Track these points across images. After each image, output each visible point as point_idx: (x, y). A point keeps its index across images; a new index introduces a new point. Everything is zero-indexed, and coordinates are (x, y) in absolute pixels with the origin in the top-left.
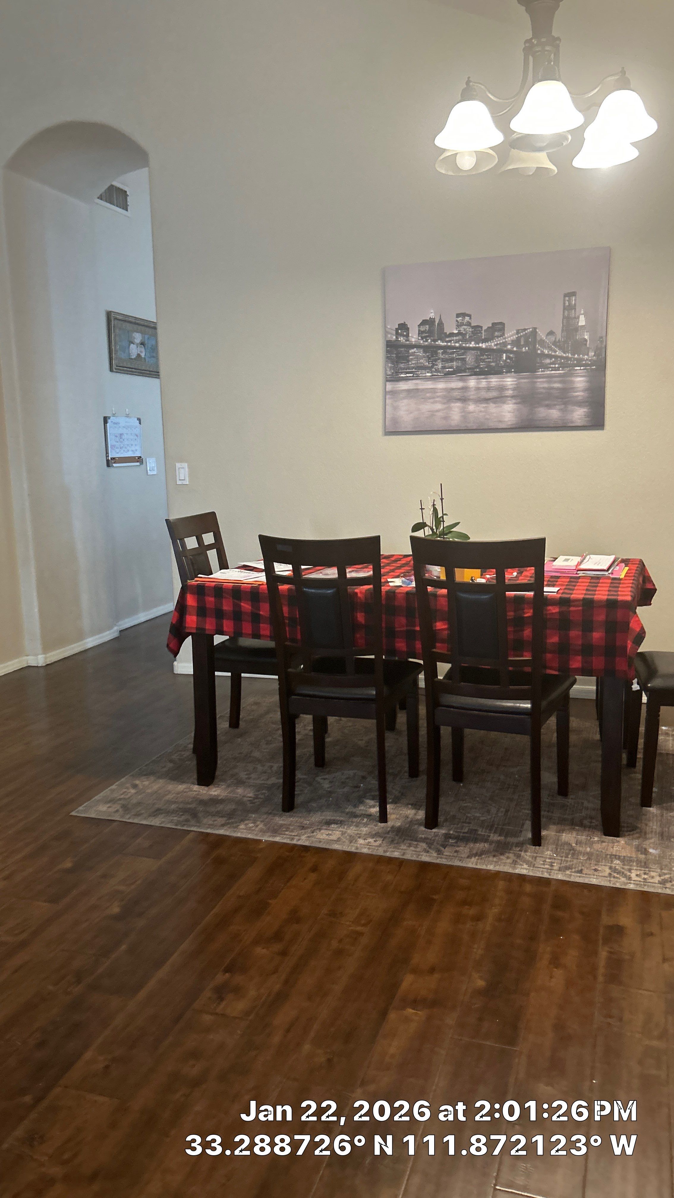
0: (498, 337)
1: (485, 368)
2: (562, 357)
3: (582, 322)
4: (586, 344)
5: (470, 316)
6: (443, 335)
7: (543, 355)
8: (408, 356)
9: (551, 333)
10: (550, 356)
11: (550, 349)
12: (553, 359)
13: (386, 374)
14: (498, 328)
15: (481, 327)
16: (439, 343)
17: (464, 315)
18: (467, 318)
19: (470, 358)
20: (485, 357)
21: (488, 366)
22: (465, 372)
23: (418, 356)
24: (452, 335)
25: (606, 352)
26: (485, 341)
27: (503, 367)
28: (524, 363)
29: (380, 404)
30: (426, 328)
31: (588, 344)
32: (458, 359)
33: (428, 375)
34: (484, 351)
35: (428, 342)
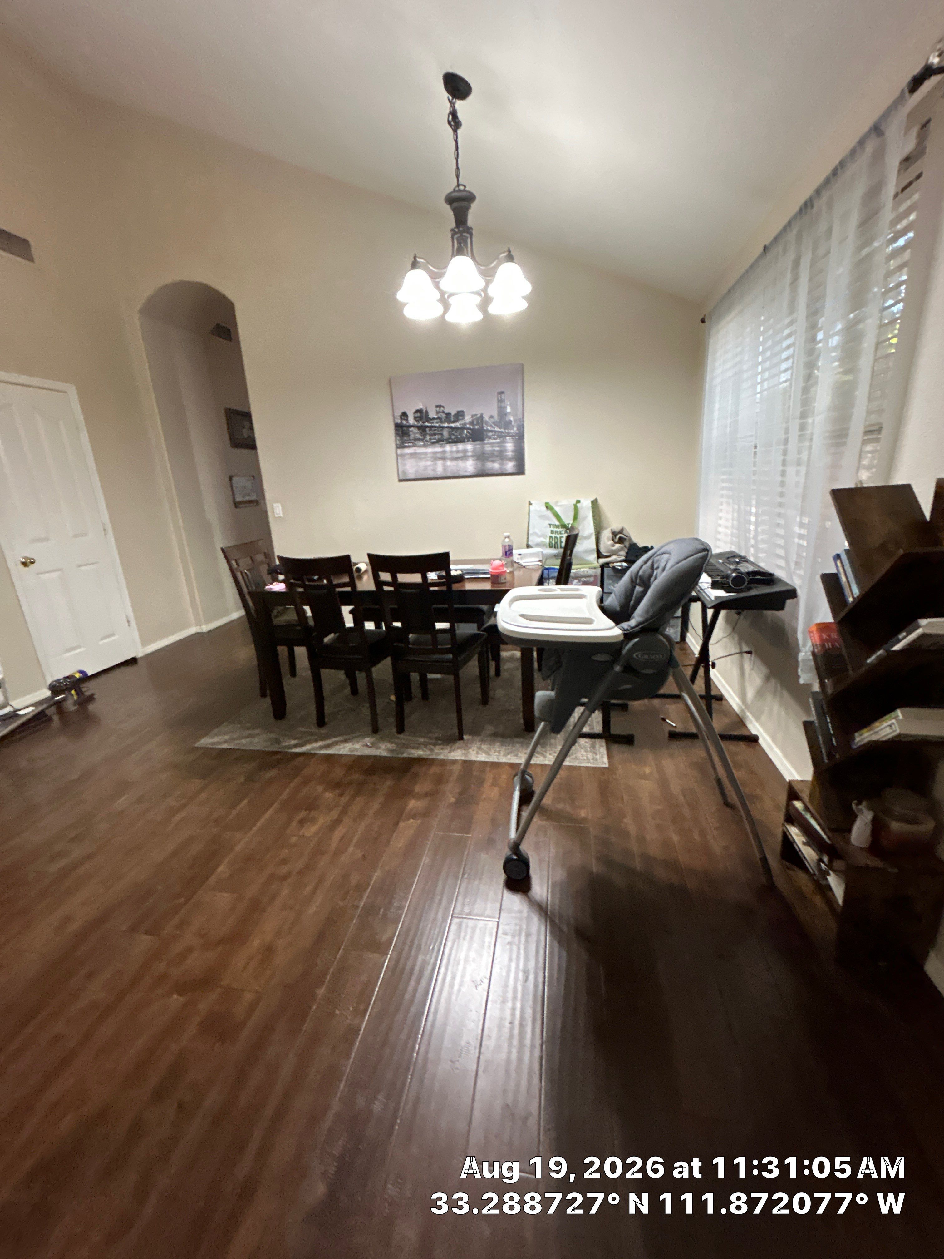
0: (462, 419)
2: (498, 432)
3: (509, 409)
4: (511, 423)
5: (443, 407)
6: (428, 419)
7: (488, 431)
8: (409, 431)
9: (491, 417)
10: (491, 431)
11: (491, 426)
12: (494, 433)
13: (396, 444)
14: (460, 415)
15: (450, 414)
17: (439, 406)
18: (442, 409)
19: (445, 433)
20: (454, 432)
21: (456, 437)
22: (443, 441)
23: (414, 433)
24: (434, 419)
25: (523, 428)
26: (454, 422)
27: (464, 438)
28: (477, 435)
29: (395, 462)
30: (418, 415)
31: (513, 423)
32: (439, 434)
33: (422, 444)
34: (453, 428)
35: (420, 423)
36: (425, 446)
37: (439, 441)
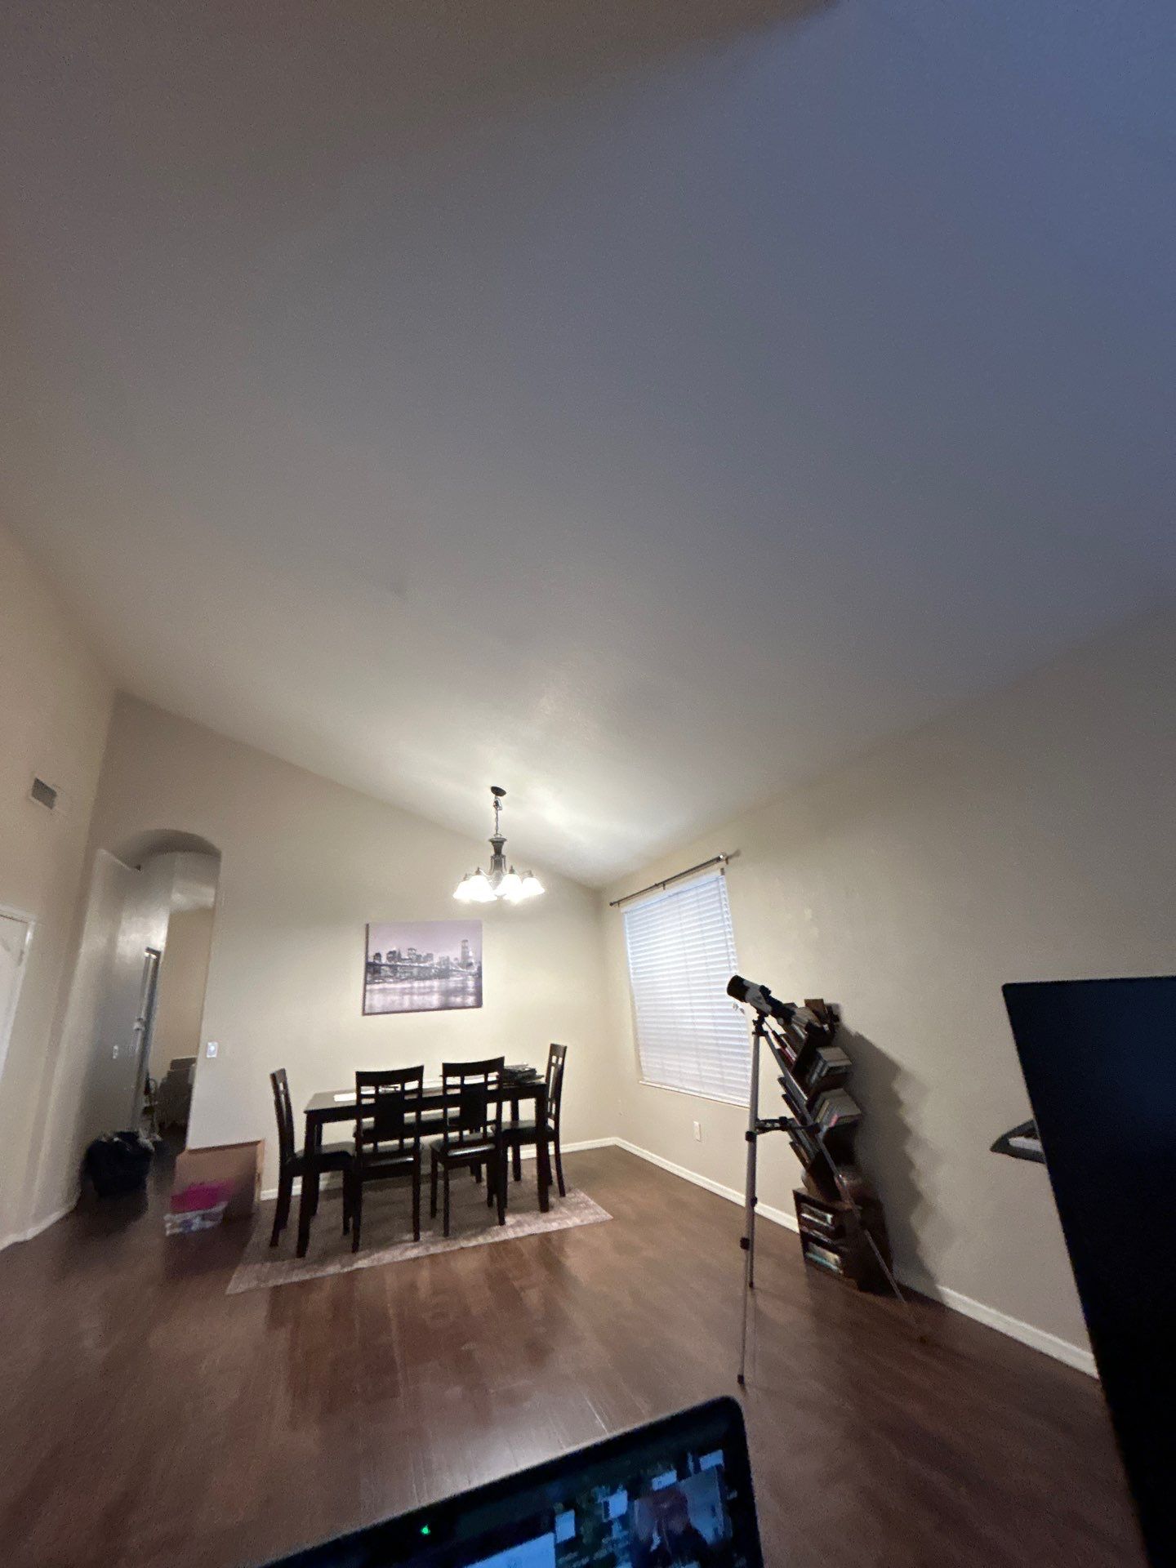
0: (430, 961)
2: (463, 971)
3: (471, 954)
5: (414, 950)
6: (400, 959)
7: (453, 970)
8: (380, 969)
9: (456, 959)
10: (455, 971)
11: (454, 966)
12: (457, 972)
13: (367, 981)
14: (429, 957)
15: (421, 956)
16: (398, 963)
17: (411, 949)
18: (414, 952)
19: (415, 971)
20: (422, 971)
21: (424, 975)
22: (412, 978)
23: (386, 971)
24: (405, 959)
25: (482, 968)
26: (423, 962)
27: (431, 976)
28: (444, 974)
29: (360, 997)
30: (391, 956)
31: (474, 964)
32: (408, 972)
33: (391, 980)
34: (422, 968)
35: (393, 963)
36: (394, 982)
37: (406, 979)
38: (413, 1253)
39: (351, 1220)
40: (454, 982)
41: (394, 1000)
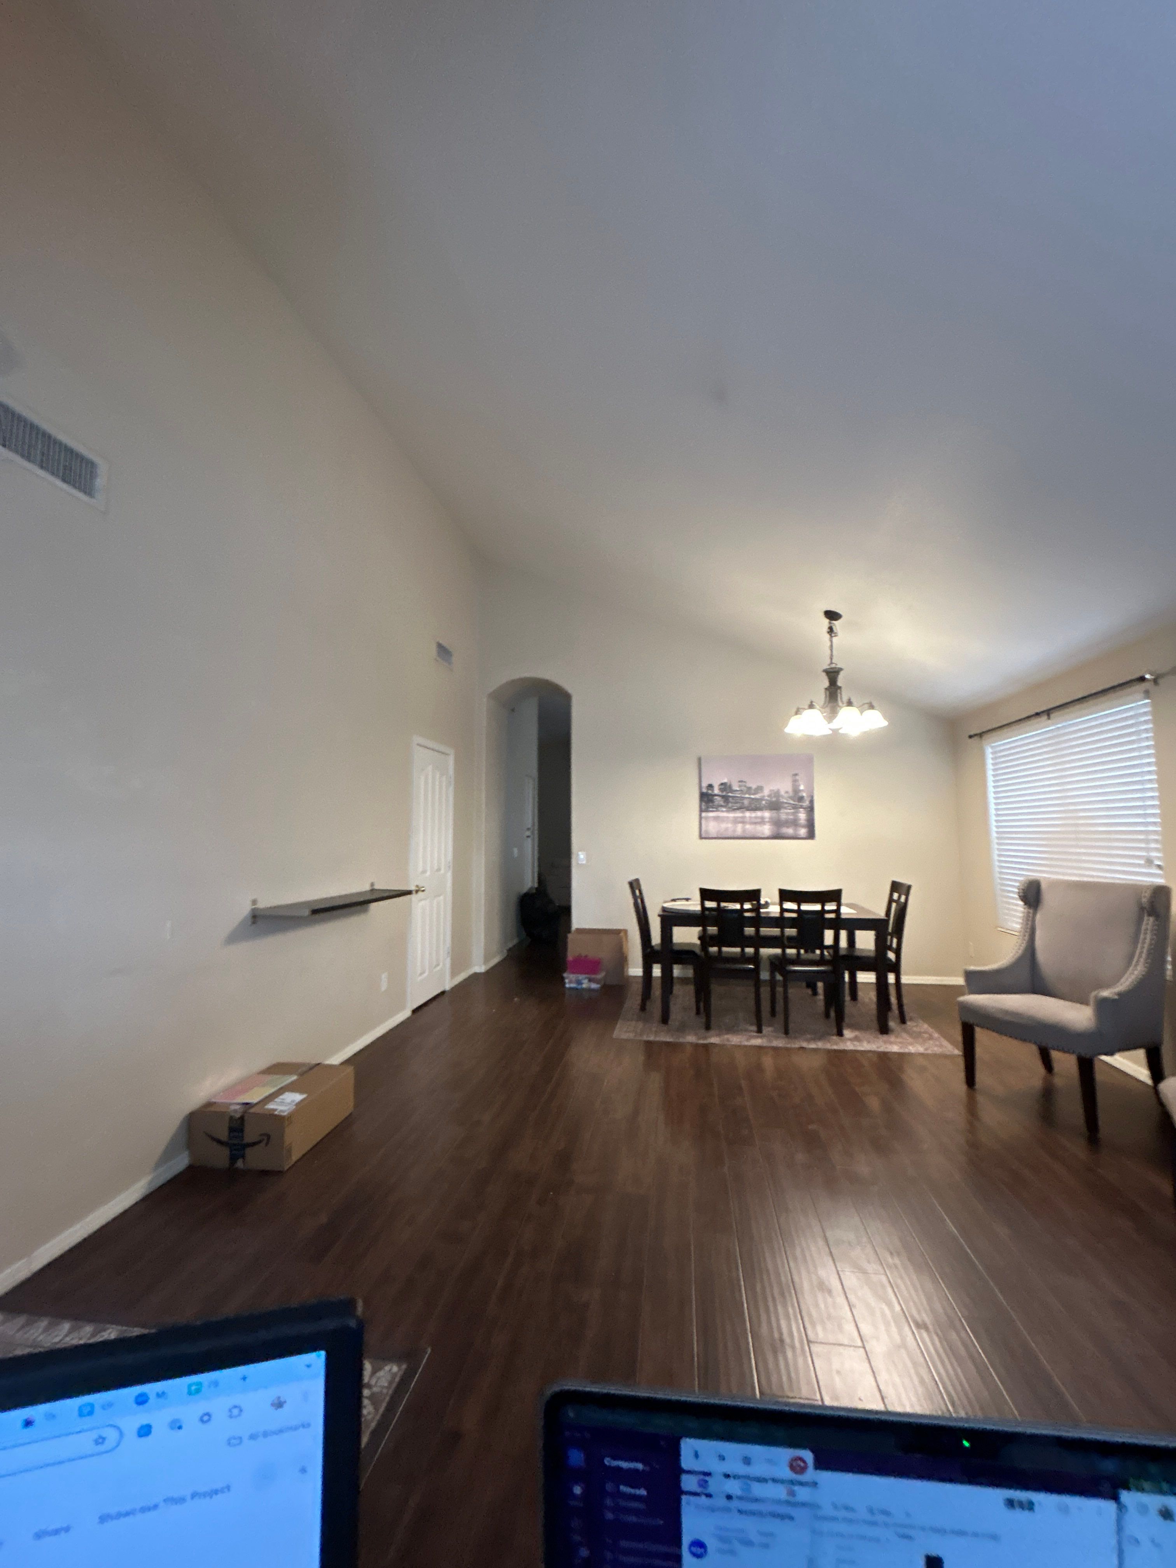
0: (761, 793)
1: (755, 806)
2: (794, 804)
3: (802, 787)
4: (804, 799)
5: (745, 782)
6: (732, 791)
7: (783, 803)
8: (713, 799)
9: (787, 792)
10: (786, 803)
11: (785, 799)
12: (789, 805)
13: (702, 808)
14: (760, 789)
15: (751, 788)
17: (742, 782)
18: (744, 783)
19: (746, 802)
20: (754, 802)
22: (743, 808)
23: (718, 800)
24: (738, 791)
25: (813, 802)
26: (754, 794)
27: (763, 807)
28: (774, 806)
29: (697, 823)
30: (723, 787)
31: (806, 798)
32: (740, 803)
33: (724, 809)
34: (753, 799)
35: (724, 794)
36: (727, 811)
37: (738, 809)
38: (757, 1042)
39: (702, 1005)
40: (785, 814)
41: (726, 827)
